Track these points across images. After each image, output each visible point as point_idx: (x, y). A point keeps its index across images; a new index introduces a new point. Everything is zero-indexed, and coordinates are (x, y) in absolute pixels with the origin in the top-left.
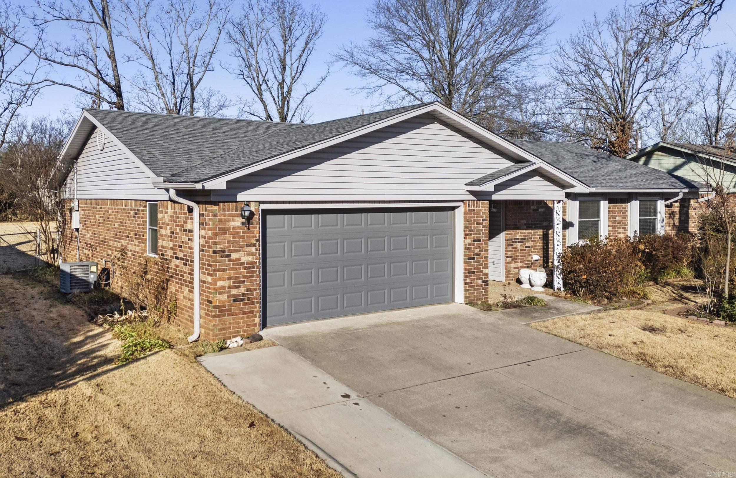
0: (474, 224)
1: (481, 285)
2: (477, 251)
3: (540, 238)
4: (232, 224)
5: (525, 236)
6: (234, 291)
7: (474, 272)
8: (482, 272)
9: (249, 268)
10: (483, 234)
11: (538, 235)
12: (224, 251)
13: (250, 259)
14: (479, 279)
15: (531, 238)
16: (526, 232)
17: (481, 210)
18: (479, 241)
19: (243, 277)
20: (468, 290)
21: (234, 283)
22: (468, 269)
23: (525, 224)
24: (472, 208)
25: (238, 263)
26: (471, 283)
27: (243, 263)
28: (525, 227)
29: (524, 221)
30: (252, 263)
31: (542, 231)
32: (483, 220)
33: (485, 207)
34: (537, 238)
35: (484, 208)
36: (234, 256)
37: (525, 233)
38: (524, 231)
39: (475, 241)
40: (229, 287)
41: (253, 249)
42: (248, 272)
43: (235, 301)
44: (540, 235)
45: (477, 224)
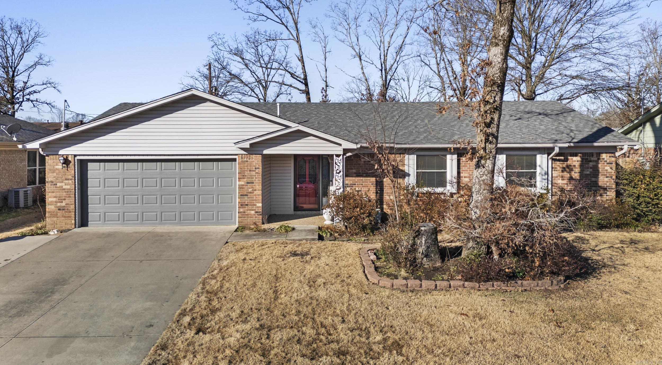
0: (247, 171)
1: (254, 215)
2: (250, 190)
3: (372, 184)
4: (57, 167)
5: (356, 182)
6: (59, 204)
7: (247, 205)
8: (255, 205)
9: (68, 192)
10: (256, 178)
11: (370, 182)
12: (52, 182)
13: (68, 187)
14: (253, 210)
15: (362, 184)
16: (357, 179)
17: (253, 161)
18: (253, 183)
19: (64, 197)
20: (241, 217)
21: (59, 200)
22: (241, 203)
23: (355, 173)
24: (245, 160)
25: (61, 189)
26: (244, 212)
27: (64, 189)
28: (355, 175)
29: (354, 171)
30: (70, 189)
31: (374, 179)
32: (255, 168)
33: (258, 159)
34: (369, 184)
35: (256, 160)
36: (59, 185)
37: (355, 180)
38: (354, 178)
39: (248, 183)
40: (56, 202)
41: (70, 181)
42: (67, 194)
43: (59, 210)
44: (373, 182)
45: (250, 171)
